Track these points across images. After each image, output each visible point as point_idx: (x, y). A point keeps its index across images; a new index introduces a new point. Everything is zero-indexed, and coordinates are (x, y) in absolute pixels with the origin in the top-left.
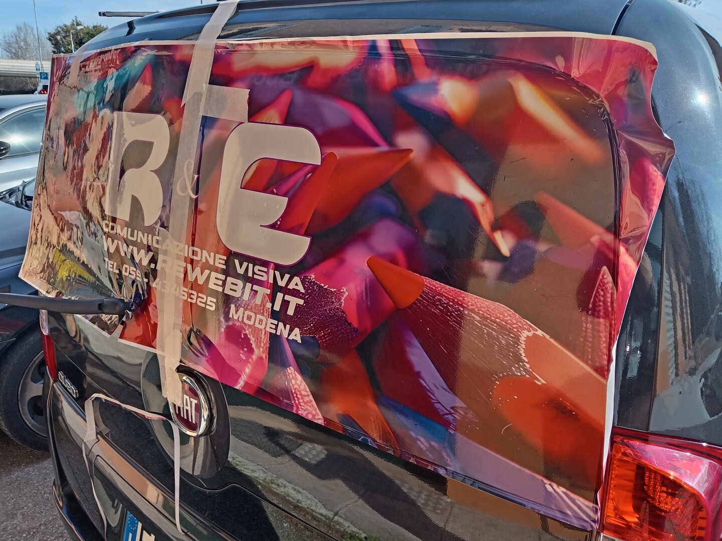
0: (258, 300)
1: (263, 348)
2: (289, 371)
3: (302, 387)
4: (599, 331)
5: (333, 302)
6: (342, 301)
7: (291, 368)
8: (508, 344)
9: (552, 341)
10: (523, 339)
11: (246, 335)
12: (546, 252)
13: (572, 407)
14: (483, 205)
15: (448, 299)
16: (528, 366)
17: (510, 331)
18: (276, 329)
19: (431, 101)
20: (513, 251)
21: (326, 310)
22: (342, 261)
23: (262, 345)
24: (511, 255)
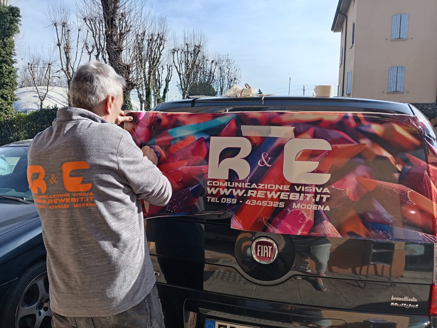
0: (308, 199)
1: (311, 216)
2: (324, 222)
3: (331, 226)
4: (427, 187)
5: (343, 194)
6: (347, 193)
7: (325, 221)
8: (404, 195)
9: (416, 192)
10: (408, 193)
11: (302, 213)
12: (411, 168)
13: (424, 210)
14: (391, 158)
15: (385, 186)
16: (410, 200)
17: (404, 192)
18: (317, 208)
19: (370, 130)
20: (402, 169)
21: (340, 197)
22: (345, 180)
23: (311, 215)
24: (402, 171)
